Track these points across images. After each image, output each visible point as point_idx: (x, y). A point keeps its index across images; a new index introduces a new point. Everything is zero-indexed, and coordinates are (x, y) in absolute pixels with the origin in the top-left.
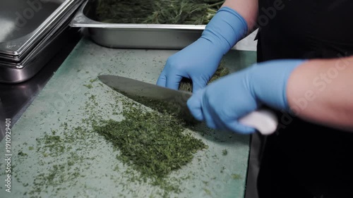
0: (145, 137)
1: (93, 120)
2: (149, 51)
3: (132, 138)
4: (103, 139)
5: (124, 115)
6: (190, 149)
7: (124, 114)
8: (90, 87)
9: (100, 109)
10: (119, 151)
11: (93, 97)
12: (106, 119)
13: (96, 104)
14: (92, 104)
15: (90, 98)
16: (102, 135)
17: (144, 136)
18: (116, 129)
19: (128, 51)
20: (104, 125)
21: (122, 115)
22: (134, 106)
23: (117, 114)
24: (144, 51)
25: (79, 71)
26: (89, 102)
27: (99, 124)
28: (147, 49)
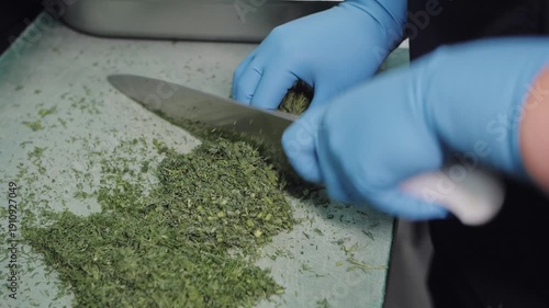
0: (134, 265)
1: (28, 212)
2: (180, 45)
3: (100, 265)
4: (39, 262)
5: (99, 199)
6: (240, 297)
7: (102, 196)
8: (35, 127)
9: (48, 183)
10: (72, 296)
11: (38, 152)
12: (57, 208)
13: (42, 170)
14: (33, 169)
15: (30, 155)
16: (39, 251)
17: (131, 263)
18: (71, 240)
19: (134, 45)
20: (50, 223)
21: (95, 199)
22: (127, 177)
23: (84, 195)
24: (168, 45)
25: (19, 88)
26: (27, 163)
27: (37, 223)
28: (175, 40)
